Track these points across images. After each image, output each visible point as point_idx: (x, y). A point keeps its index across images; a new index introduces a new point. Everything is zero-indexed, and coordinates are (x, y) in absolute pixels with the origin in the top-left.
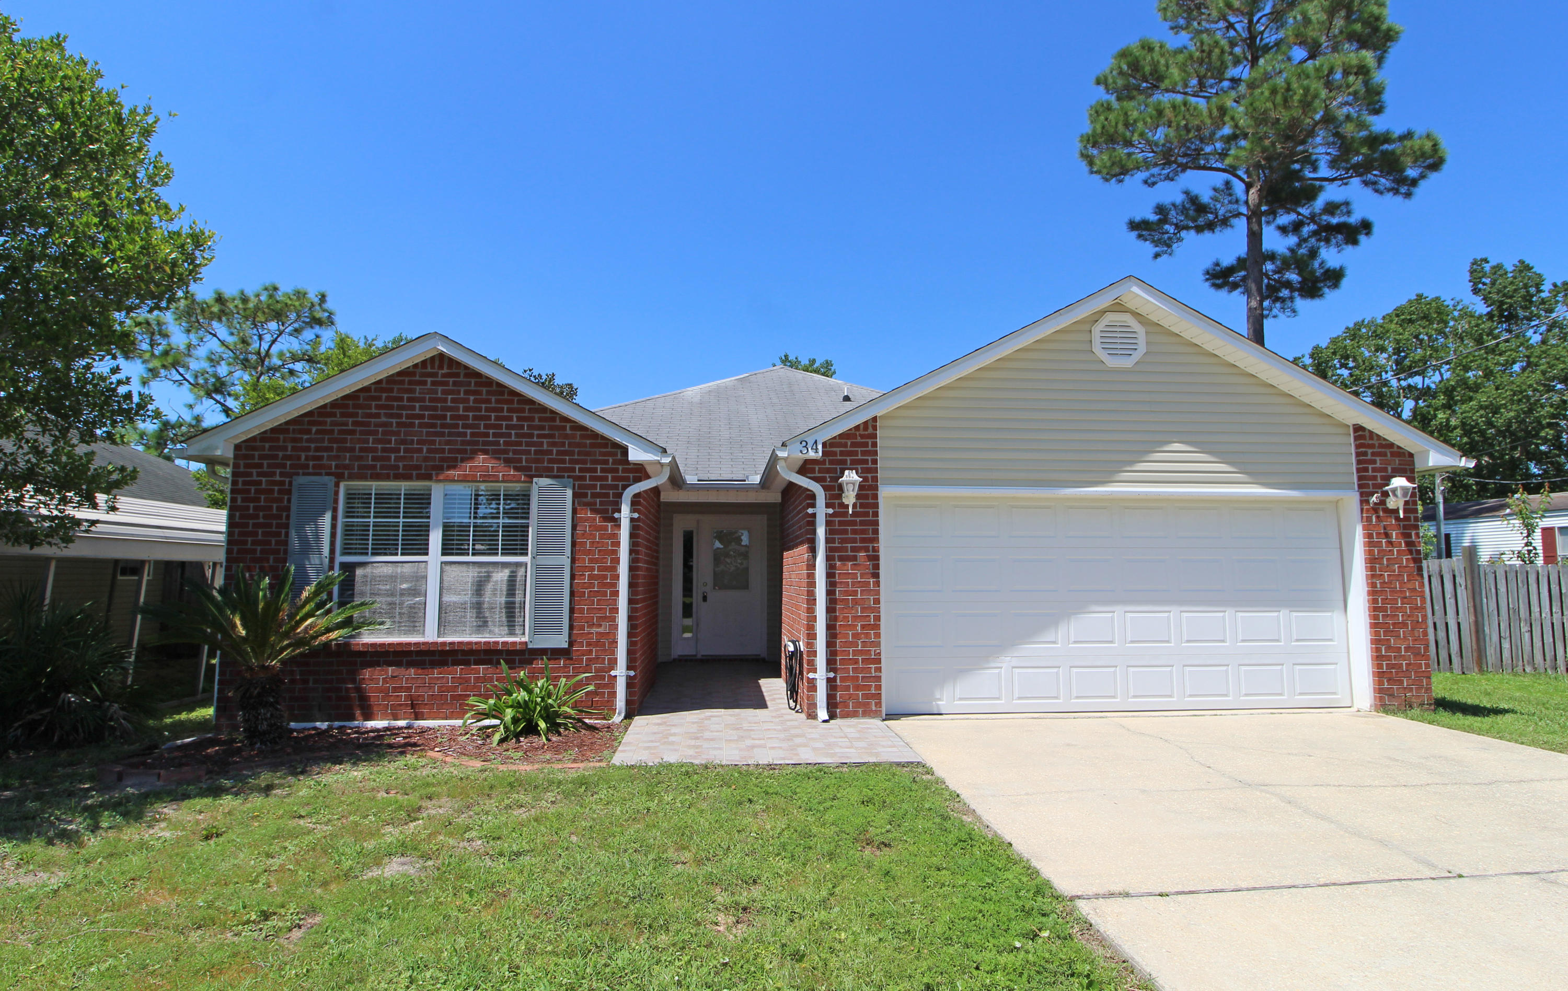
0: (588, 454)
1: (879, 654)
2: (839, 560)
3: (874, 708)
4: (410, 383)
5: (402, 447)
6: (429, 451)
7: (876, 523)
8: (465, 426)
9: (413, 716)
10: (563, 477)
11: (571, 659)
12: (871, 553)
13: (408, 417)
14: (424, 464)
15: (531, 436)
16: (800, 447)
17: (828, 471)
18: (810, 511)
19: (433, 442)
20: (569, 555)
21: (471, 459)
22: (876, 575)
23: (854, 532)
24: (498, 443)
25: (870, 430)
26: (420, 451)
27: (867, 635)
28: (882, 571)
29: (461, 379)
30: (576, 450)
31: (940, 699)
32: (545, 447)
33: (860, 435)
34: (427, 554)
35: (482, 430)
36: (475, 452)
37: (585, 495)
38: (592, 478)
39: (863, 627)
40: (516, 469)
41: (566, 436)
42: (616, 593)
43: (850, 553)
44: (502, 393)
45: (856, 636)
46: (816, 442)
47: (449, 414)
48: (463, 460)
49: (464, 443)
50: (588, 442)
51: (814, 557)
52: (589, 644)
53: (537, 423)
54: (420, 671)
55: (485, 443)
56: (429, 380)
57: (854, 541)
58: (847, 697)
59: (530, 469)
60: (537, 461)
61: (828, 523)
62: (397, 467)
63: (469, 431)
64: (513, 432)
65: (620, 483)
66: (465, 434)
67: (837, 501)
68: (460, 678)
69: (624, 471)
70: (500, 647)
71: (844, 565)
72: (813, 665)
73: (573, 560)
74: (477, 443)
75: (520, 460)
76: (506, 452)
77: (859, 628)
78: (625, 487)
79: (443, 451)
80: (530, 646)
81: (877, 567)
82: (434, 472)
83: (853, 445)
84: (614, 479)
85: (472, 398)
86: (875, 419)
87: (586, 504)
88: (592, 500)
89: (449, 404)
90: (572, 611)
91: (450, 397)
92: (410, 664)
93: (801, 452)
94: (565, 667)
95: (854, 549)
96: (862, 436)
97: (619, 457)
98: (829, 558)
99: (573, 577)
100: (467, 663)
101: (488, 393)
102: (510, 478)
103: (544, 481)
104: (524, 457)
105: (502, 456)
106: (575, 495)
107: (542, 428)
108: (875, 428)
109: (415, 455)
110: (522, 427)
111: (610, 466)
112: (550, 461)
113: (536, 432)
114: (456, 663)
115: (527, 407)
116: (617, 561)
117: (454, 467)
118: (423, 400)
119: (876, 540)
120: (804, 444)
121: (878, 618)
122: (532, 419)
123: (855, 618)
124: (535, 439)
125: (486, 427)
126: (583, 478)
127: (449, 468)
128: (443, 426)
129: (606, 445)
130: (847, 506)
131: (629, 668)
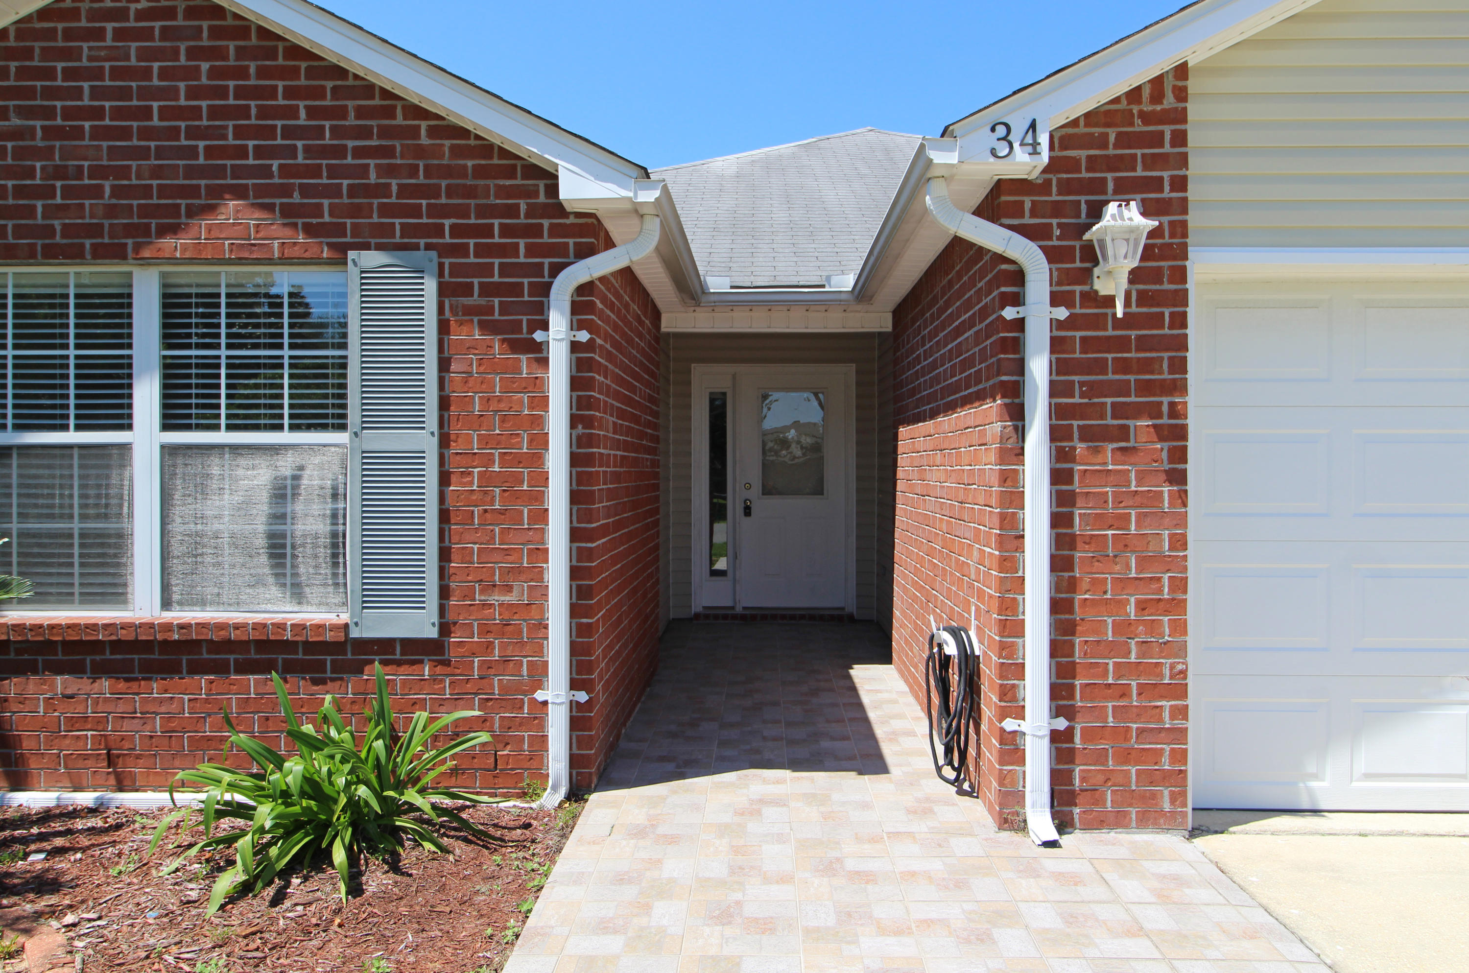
0: (470, 192)
1: (1184, 673)
2: (1082, 439)
3: (1167, 806)
4: (69, 34)
5: (58, 184)
6: (117, 191)
7: (1181, 344)
8: (194, 133)
9: (112, 781)
10: (416, 247)
11: (447, 663)
12: (1165, 420)
13: (68, 113)
14: (106, 223)
15: (340, 152)
16: (991, 140)
17: (1057, 209)
18: (1009, 313)
19: (124, 172)
20: (435, 428)
21: (211, 209)
22: (1178, 478)
23: (1123, 366)
24: (266, 172)
25: (1169, 101)
26: (97, 191)
27: (1153, 627)
28: (1193, 468)
29: (180, 22)
30: (444, 183)
31: (1316, 777)
32: (373, 178)
33: (1142, 115)
34: (130, 427)
35: (231, 141)
36: (218, 193)
37: (467, 290)
38: (481, 250)
39: (1142, 606)
40: (309, 230)
41: (420, 152)
42: (542, 516)
43: (1110, 421)
44: (272, 54)
45: (1124, 627)
46: (1033, 126)
47: (155, 105)
48: (193, 212)
49: (191, 171)
50: (470, 163)
51: (1021, 433)
52: (485, 630)
53: (352, 121)
54: (122, 685)
55: (238, 172)
56: (110, 26)
57: (1122, 389)
58: (1101, 778)
59: (340, 230)
60: (356, 211)
61: (1056, 344)
62: (49, 231)
63: (201, 144)
64: (300, 144)
65: (547, 261)
66: (192, 152)
67: (1078, 288)
68: (206, 701)
69: (555, 230)
70: (288, 636)
71: (1096, 451)
72: (1014, 699)
73: (444, 441)
74: (219, 172)
75: (317, 211)
76: (285, 191)
77: (1131, 609)
78: (556, 270)
79: (146, 191)
80: (355, 633)
81: (1180, 455)
82: (130, 241)
83: (1124, 140)
84: (531, 250)
85: (205, 66)
86: (1182, 70)
87: (469, 311)
88: (483, 301)
89: (156, 82)
90: (445, 555)
91: (156, 65)
92: (100, 670)
93: (993, 152)
94: (434, 679)
95: (1119, 411)
96: (1146, 118)
97: (542, 198)
98: (1056, 434)
99: (444, 479)
100: (220, 669)
101: (241, 52)
102: (297, 252)
103: (372, 259)
104: (326, 202)
105: (278, 201)
106: (443, 290)
107: (364, 133)
108: (1182, 94)
109: (87, 202)
110: (319, 132)
111: (522, 220)
112: (385, 211)
113: (350, 144)
114: (197, 668)
115: (329, 84)
116: (541, 441)
117: (174, 230)
118: (97, 74)
119: (1180, 387)
120: (1001, 131)
121: (1180, 585)
122: (341, 113)
123: (1123, 583)
124: (349, 160)
125: (240, 132)
126: (462, 250)
127: (165, 231)
128: (147, 133)
129: (510, 172)
130: (1110, 301)
131: (574, 685)
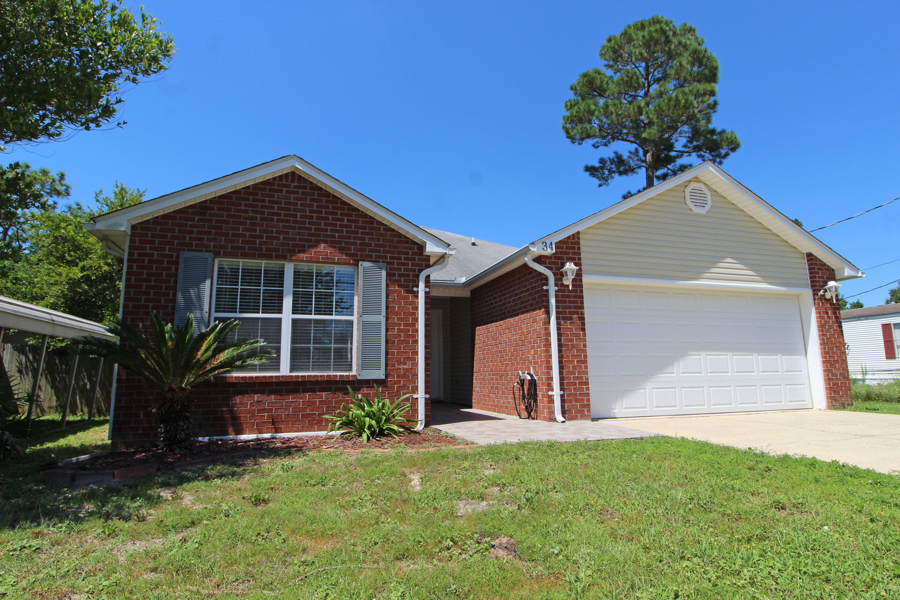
0: (395, 247)
1: (588, 378)
2: (562, 320)
3: (586, 414)
4: (270, 190)
5: (265, 235)
6: (285, 239)
7: (582, 297)
8: (311, 223)
9: (273, 430)
10: (379, 262)
11: (387, 387)
12: (580, 316)
13: (269, 214)
14: (281, 248)
15: (357, 233)
16: (542, 246)
17: (554, 263)
18: (545, 288)
19: (288, 233)
20: (385, 315)
21: (316, 246)
22: (583, 330)
23: (570, 302)
24: (334, 236)
25: (576, 240)
26: (278, 238)
27: (581, 367)
28: (586, 327)
29: (308, 190)
30: (388, 244)
31: (614, 409)
32: (367, 241)
33: (571, 242)
34: (281, 313)
35: (323, 227)
36: (318, 242)
37: (394, 275)
38: (398, 264)
39: (578, 362)
40: (347, 255)
41: (381, 235)
42: (416, 342)
43: (568, 315)
44: (337, 203)
45: (574, 367)
46: (551, 243)
47: (299, 214)
48: (310, 247)
49: (309, 235)
50: (395, 239)
51: (549, 318)
52: (398, 376)
53: (360, 224)
54: (279, 397)
55: (324, 236)
56: (284, 189)
57: (570, 307)
58: (571, 406)
59: (356, 255)
60: (361, 250)
61: (557, 296)
62: (261, 249)
63: (313, 227)
64: (344, 229)
65: (417, 268)
66: (310, 229)
67: (559, 282)
68: (308, 401)
69: (419, 260)
70: (338, 379)
71: (566, 323)
72: (551, 386)
73: (387, 319)
74: (319, 235)
75: (350, 249)
76: (340, 243)
77: (575, 362)
78: (420, 271)
79: (295, 239)
80: (359, 378)
81: (583, 324)
82: (288, 254)
83: (567, 248)
84: (413, 265)
85: (315, 204)
86: (578, 233)
87: (395, 281)
88: (399, 278)
89: (299, 207)
90: (387, 353)
91: (299, 202)
92: (270, 393)
93: (543, 249)
94: (383, 392)
95: (570, 313)
96: (572, 243)
97: (416, 250)
98: (558, 318)
99: (387, 330)
100: (313, 391)
101: (327, 201)
102: (343, 261)
103: (367, 264)
104: (352, 247)
105: (337, 245)
106: (388, 275)
107: (365, 228)
108: (579, 238)
109: (274, 241)
110: (351, 226)
111: (410, 256)
112: (370, 251)
113: (360, 231)
114: (305, 391)
115: (354, 213)
116: (416, 320)
117: (303, 252)
118: (280, 203)
119: (582, 307)
120: (545, 244)
121: (586, 356)
122: (357, 221)
123: (573, 356)
124: (360, 235)
125: (326, 224)
126: (393, 263)
127: (300, 252)
128: (295, 222)
129: (407, 242)
130: (568, 286)
131: (426, 393)
